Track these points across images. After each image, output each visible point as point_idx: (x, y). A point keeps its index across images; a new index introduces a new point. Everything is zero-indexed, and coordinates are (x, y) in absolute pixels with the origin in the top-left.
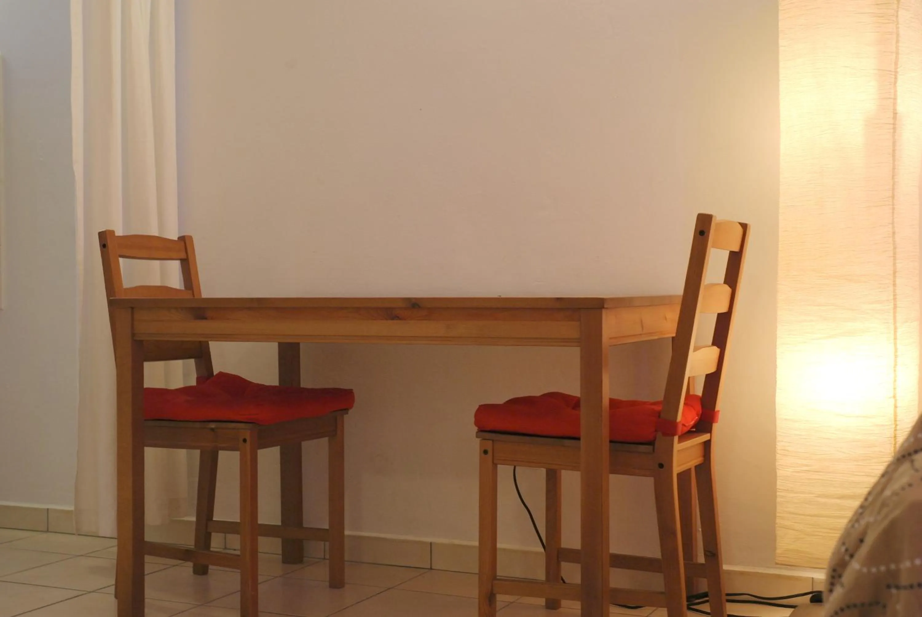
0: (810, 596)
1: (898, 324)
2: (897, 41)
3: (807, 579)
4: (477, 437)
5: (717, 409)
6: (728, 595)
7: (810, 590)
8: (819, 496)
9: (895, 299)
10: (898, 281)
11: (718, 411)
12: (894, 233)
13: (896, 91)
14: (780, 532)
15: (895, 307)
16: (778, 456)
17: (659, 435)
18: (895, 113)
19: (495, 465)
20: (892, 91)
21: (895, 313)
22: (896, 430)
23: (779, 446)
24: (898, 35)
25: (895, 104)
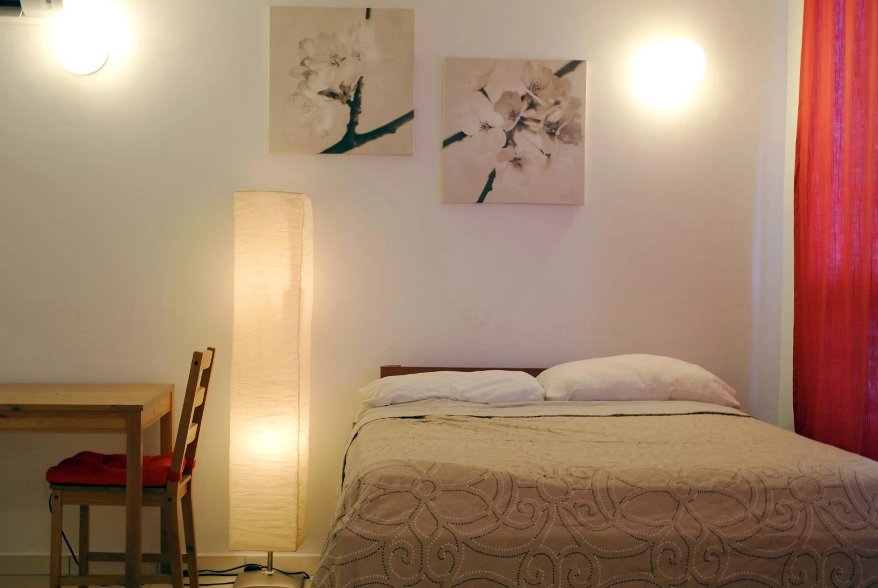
0: (244, 568)
1: (300, 408)
2: (302, 249)
3: (242, 557)
4: (50, 488)
5: (195, 460)
6: (200, 571)
7: (243, 564)
8: (255, 509)
9: (299, 394)
10: (301, 384)
11: (195, 461)
12: (299, 356)
13: (300, 276)
14: (231, 532)
15: (299, 398)
16: (231, 487)
17: (169, 482)
18: (300, 289)
19: (62, 504)
20: (299, 276)
21: (299, 401)
22: (298, 468)
23: (232, 481)
24: (302, 245)
25: (300, 283)
